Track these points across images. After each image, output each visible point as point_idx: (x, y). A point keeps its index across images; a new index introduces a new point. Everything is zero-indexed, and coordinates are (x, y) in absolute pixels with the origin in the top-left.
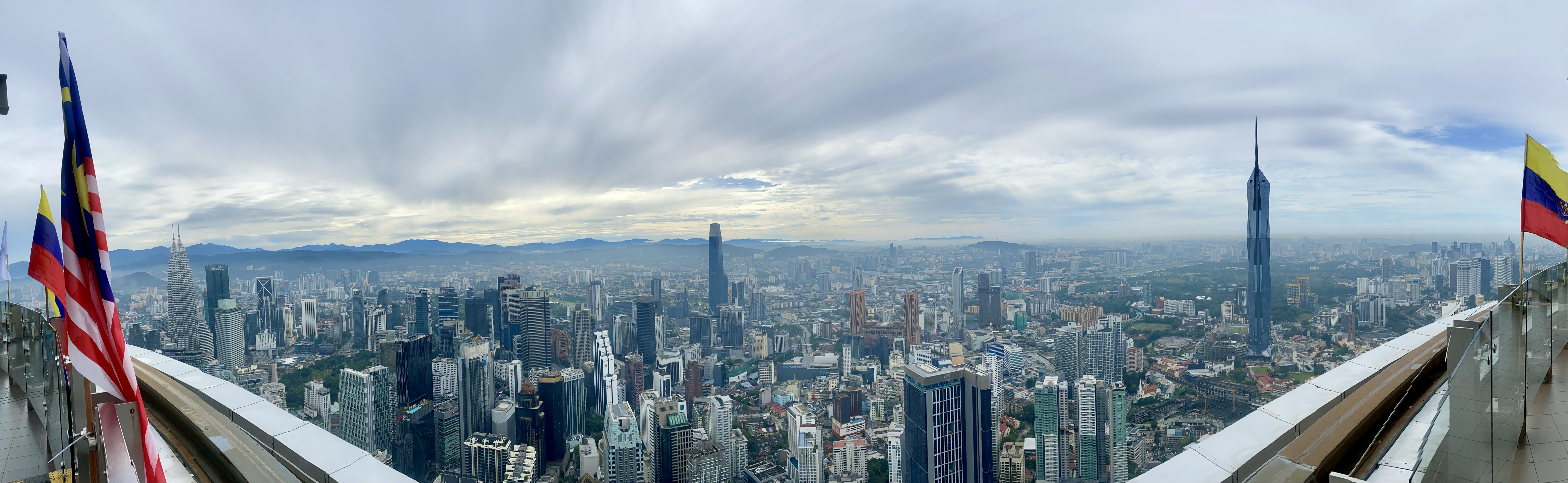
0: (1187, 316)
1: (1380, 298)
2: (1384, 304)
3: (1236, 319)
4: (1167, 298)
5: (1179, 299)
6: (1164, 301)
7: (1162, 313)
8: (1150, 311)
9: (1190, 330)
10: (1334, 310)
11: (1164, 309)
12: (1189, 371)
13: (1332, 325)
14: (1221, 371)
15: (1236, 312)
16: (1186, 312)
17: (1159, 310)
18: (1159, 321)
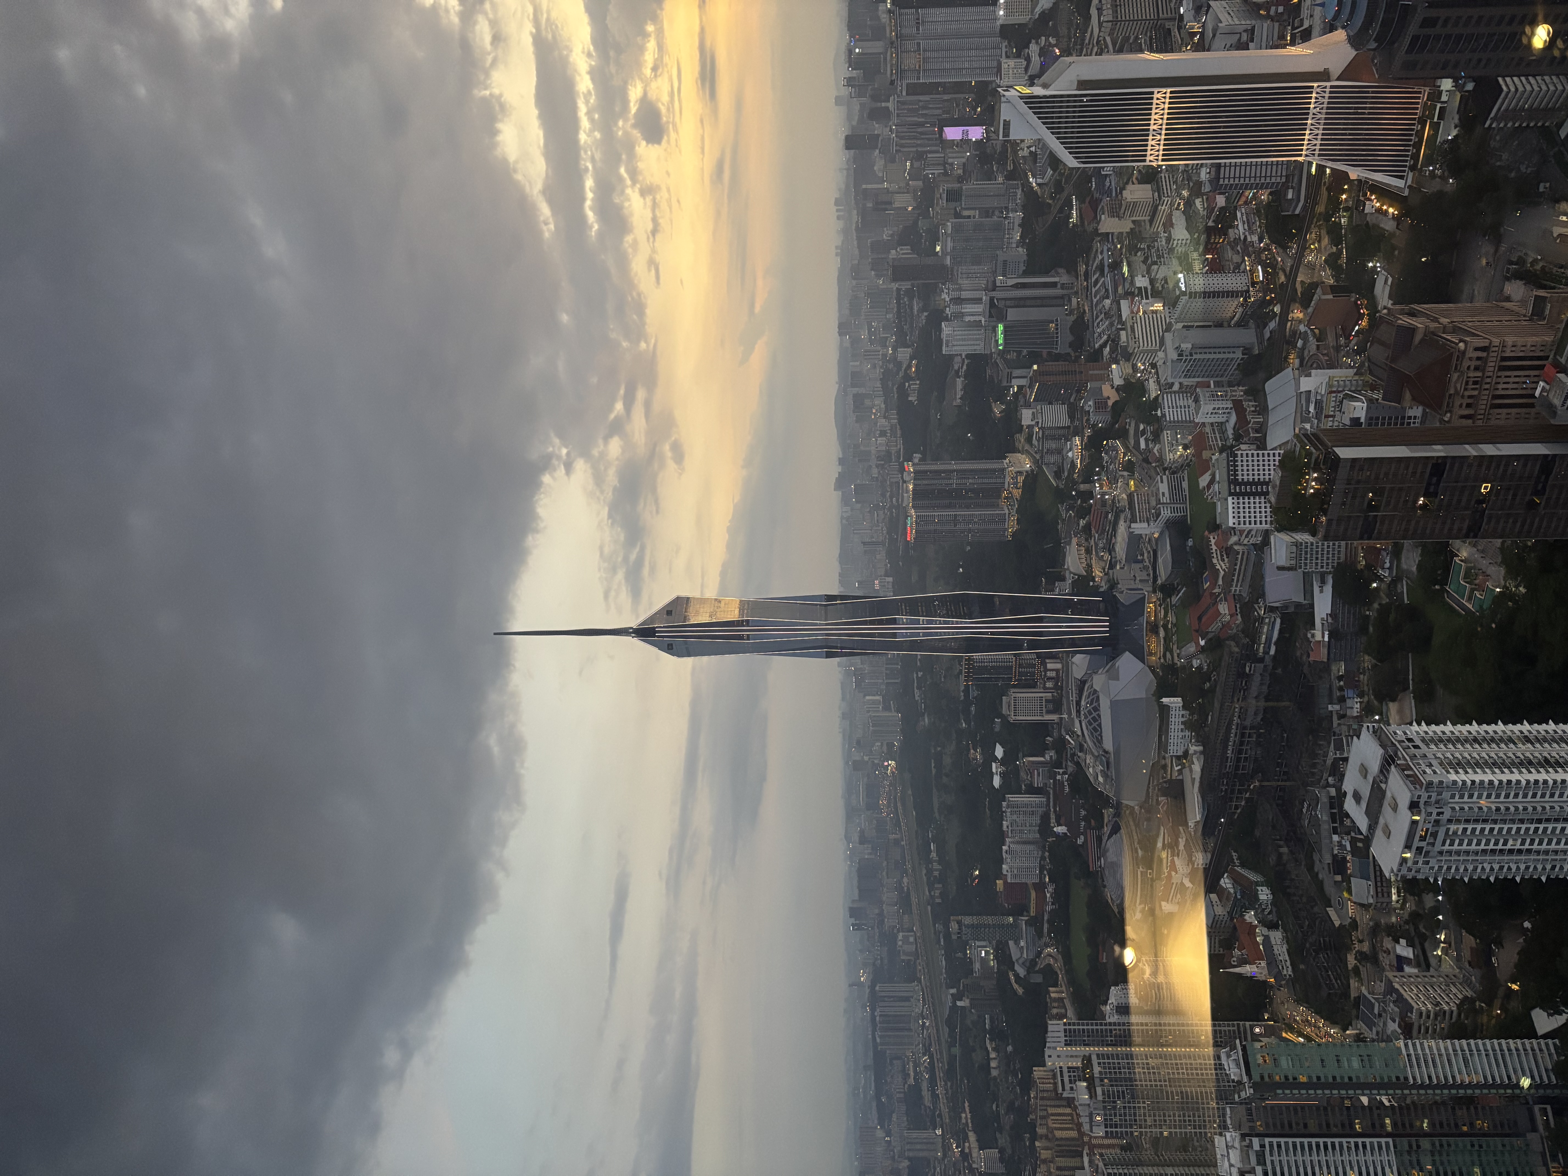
0: (1045, 818)
1: (993, 294)
2: (1011, 282)
3: (1049, 685)
4: (999, 875)
5: (1001, 837)
6: (1005, 882)
7: (1040, 887)
8: (1035, 923)
9: (1083, 813)
10: (1026, 417)
11: (1029, 882)
12: (1191, 824)
13: (1064, 421)
14: (1187, 733)
15: (1030, 684)
16: (1037, 820)
17: (1033, 894)
18: (1063, 897)
